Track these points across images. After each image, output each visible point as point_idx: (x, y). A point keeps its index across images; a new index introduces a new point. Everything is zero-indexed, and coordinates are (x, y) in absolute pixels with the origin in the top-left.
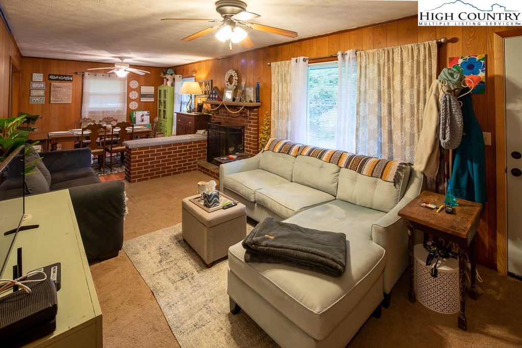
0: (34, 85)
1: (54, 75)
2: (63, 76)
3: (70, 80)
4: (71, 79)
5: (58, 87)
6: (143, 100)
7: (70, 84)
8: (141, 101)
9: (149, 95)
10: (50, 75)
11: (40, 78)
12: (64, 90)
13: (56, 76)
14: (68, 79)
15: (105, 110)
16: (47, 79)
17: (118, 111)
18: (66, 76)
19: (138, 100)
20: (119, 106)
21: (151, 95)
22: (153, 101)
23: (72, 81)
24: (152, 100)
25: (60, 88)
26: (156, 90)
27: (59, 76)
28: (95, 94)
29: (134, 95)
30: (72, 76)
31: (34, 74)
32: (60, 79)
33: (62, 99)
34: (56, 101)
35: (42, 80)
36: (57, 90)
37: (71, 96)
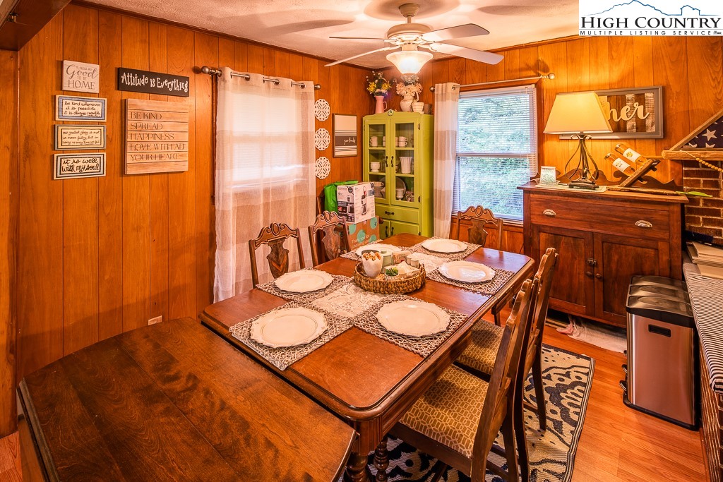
0: (69, 108)
1: (134, 72)
2: (162, 77)
3: (182, 94)
4: (184, 86)
5: (149, 116)
7: (181, 106)
8: (337, 154)
9: (347, 138)
10: (122, 70)
11: (89, 79)
12: (168, 126)
13: (140, 74)
14: (177, 88)
16: (113, 84)
18: (171, 78)
19: (330, 153)
21: (352, 138)
22: (355, 153)
23: (187, 95)
24: (353, 151)
25: (156, 117)
26: (359, 126)
27: (150, 75)
28: (246, 139)
29: (322, 140)
30: (187, 79)
31: (66, 63)
32: (153, 85)
33: (161, 157)
34: (142, 165)
35: (96, 90)
36: (147, 126)
37: (187, 144)
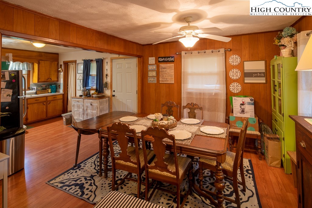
0: (150, 68)
2: (168, 57)
3: (172, 61)
4: (173, 59)
5: (164, 68)
6: (248, 80)
7: (172, 65)
8: (246, 81)
9: (257, 73)
10: (159, 57)
11: (153, 61)
12: (168, 71)
13: (162, 58)
15: (202, 92)
16: (157, 61)
17: (216, 94)
18: (169, 57)
19: (240, 81)
20: (217, 88)
21: (260, 73)
22: (264, 82)
23: (174, 61)
24: (263, 80)
25: (165, 68)
26: (267, 66)
27: (165, 57)
29: (235, 74)
30: (174, 57)
31: (149, 58)
32: (165, 60)
33: (167, 79)
34: (163, 81)
35: (154, 63)
36: (163, 71)
37: (173, 76)
